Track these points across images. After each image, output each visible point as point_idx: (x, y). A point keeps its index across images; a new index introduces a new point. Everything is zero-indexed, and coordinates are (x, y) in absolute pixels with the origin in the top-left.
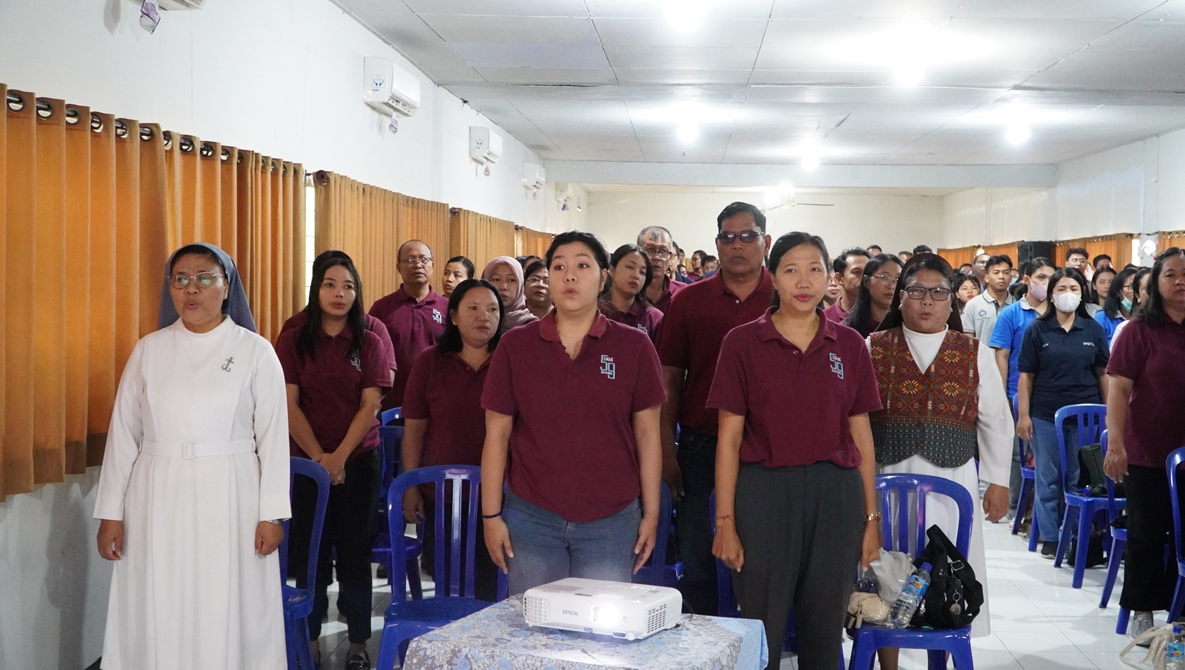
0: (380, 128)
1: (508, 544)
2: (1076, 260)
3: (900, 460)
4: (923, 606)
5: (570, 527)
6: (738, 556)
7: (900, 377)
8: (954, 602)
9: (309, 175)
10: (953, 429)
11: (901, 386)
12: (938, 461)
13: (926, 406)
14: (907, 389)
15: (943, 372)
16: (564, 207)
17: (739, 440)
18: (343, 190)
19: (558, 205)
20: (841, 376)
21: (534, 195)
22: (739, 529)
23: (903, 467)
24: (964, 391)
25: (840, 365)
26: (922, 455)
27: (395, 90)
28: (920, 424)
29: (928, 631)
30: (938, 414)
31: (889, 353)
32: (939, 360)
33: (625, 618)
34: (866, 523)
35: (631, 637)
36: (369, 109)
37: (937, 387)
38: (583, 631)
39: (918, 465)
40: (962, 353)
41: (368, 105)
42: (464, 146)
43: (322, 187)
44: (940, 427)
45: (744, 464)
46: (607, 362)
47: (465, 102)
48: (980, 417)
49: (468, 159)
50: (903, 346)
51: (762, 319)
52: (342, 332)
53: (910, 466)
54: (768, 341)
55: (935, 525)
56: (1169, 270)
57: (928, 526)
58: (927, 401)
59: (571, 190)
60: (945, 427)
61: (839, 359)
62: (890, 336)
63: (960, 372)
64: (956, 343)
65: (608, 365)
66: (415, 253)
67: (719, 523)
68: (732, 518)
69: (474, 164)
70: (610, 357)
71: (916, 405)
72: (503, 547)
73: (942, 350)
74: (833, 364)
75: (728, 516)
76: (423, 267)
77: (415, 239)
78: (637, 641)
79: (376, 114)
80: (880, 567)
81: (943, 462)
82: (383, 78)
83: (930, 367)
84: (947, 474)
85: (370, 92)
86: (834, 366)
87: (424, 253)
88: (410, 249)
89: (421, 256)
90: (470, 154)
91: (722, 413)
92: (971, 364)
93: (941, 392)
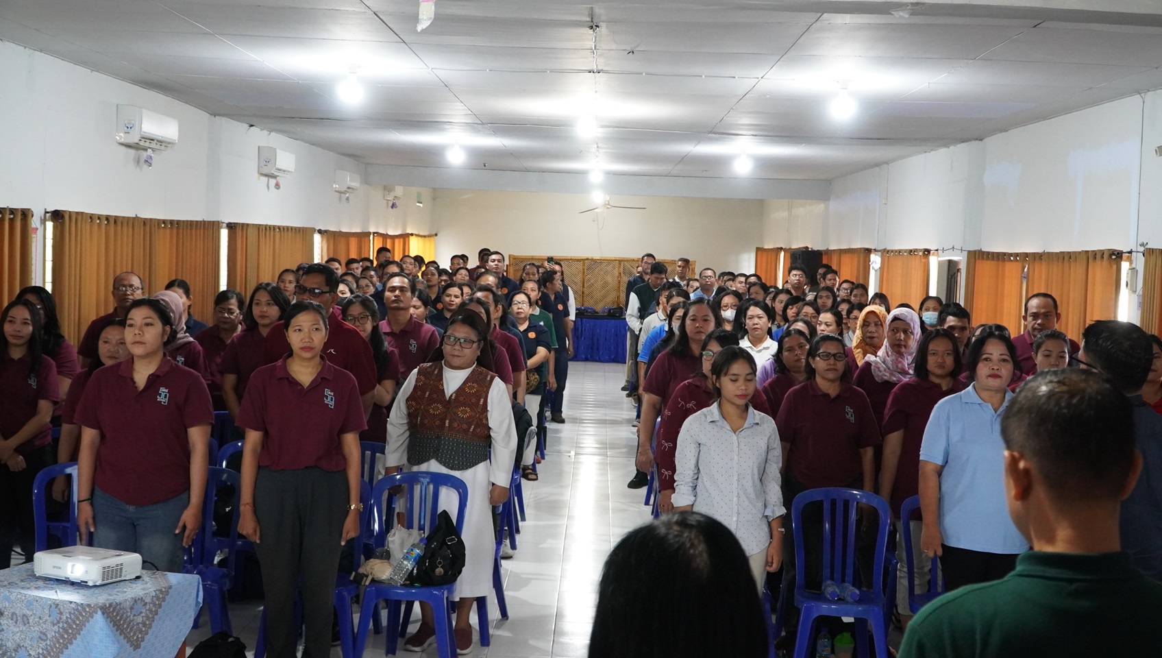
0: (138, 162)
1: (90, 521)
2: (796, 275)
3: (422, 463)
4: (415, 569)
5: (131, 508)
6: (255, 531)
7: (431, 400)
8: (438, 567)
9: (48, 212)
10: (463, 442)
11: (429, 407)
12: (448, 465)
13: (445, 423)
14: (433, 410)
15: (461, 399)
16: (393, 206)
17: (259, 449)
18: (79, 225)
19: (388, 203)
20: (331, 406)
21: (347, 199)
22: (255, 512)
23: (424, 467)
24: (473, 414)
25: (332, 398)
26: (437, 460)
27: (145, 132)
28: (438, 437)
29: (418, 587)
30: (453, 430)
31: (428, 382)
32: (460, 391)
33: (86, 572)
34: (348, 511)
35: (90, 584)
36: (124, 148)
37: (454, 410)
38: (64, 579)
39: (434, 466)
40: (479, 385)
41: (122, 144)
42: (252, 165)
43: (58, 223)
44: (453, 440)
45: (260, 468)
46: (163, 392)
47: (252, 126)
48: (491, 434)
49: (256, 175)
50: (440, 377)
51: (280, 362)
52: (24, 356)
53: (429, 466)
54: (281, 379)
55: (444, 511)
56: (693, 315)
57: (440, 511)
58: (445, 419)
59: (399, 191)
60: (457, 440)
61: (332, 394)
62: (433, 368)
63: (473, 400)
64: (478, 377)
65: (163, 395)
66: (126, 283)
67: (242, 508)
68: (252, 505)
69: (265, 179)
70: (166, 389)
71: (438, 423)
72: (87, 523)
73: (465, 383)
74: (327, 397)
75: (247, 504)
76: (132, 295)
77: (130, 271)
78: (95, 586)
79: (132, 152)
80: (393, 541)
81: (453, 466)
82: (133, 122)
83: (451, 396)
84: (456, 474)
85: (122, 134)
86: (327, 399)
87: (134, 283)
88: (122, 279)
89: (131, 286)
90: (258, 171)
91: (247, 429)
92: (484, 395)
93: (456, 414)
